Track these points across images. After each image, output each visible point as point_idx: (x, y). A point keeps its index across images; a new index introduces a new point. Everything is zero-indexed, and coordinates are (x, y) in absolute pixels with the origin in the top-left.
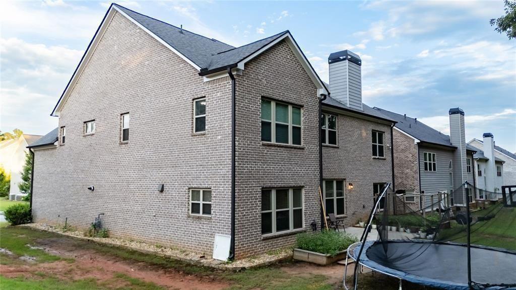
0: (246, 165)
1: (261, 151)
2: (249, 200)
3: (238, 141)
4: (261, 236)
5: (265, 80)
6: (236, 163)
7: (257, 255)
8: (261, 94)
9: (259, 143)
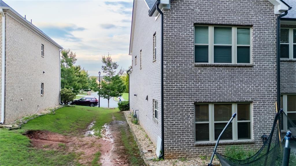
0: (175, 84)
1: (193, 71)
2: (179, 112)
3: (166, 65)
4: (194, 142)
5: (199, 8)
6: (164, 83)
7: (189, 157)
8: (193, 22)
9: (192, 65)
